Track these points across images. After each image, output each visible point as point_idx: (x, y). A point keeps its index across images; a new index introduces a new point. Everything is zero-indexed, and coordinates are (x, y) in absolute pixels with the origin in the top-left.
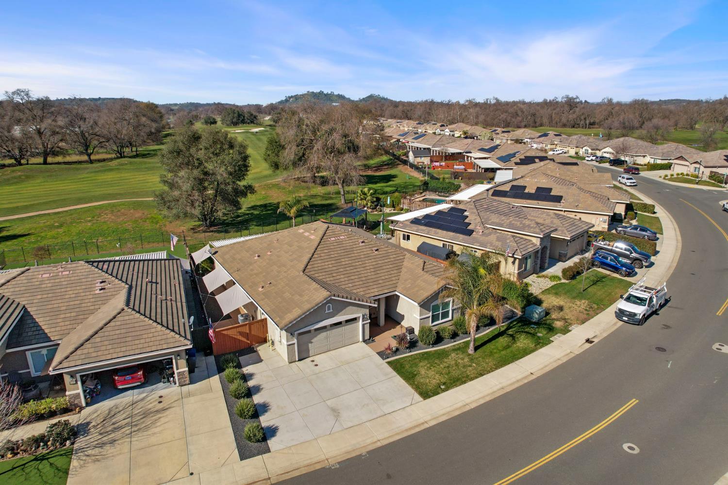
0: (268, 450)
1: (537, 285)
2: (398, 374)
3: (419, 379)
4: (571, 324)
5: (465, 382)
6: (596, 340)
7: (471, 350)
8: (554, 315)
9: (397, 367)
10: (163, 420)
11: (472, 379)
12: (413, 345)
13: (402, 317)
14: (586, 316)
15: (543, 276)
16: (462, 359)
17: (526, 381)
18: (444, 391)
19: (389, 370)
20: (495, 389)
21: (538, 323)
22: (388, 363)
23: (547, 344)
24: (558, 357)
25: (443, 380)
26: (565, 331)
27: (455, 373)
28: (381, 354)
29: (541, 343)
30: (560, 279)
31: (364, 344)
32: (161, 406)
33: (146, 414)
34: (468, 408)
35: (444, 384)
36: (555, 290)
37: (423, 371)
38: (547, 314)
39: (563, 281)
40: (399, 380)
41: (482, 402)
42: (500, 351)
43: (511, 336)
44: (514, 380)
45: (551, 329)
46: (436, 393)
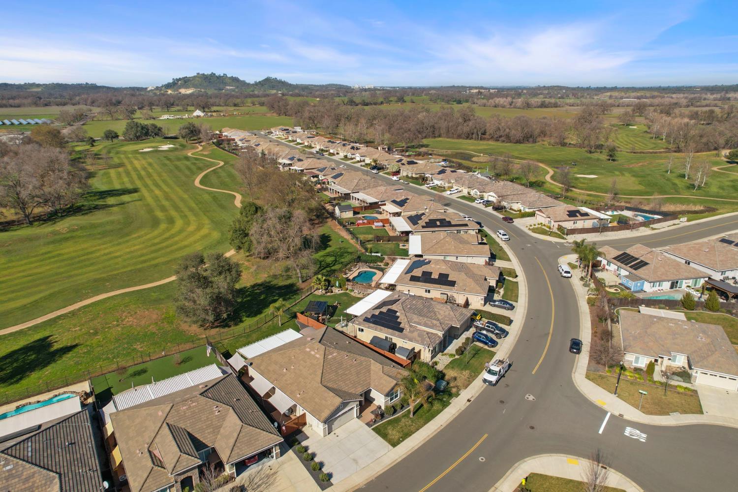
0: (332, 485)
1: (443, 361)
2: (379, 435)
3: (389, 437)
4: (460, 390)
5: (411, 435)
6: (472, 400)
7: (411, 415)
8: (452, 385)
9: (377, 431)
10: (278, 479)
11: (414, 433)
12: (382, 416)
13: (374, 400)
14: (468, 383)
15: (446, 354)
16: (408, 422)
17: (439, 431)
18: (402, 441)
19: (374, 433)
20: (425, 437)
21: (443, 391)
22: (373, 429)
23: (448, 406)
24: (454, 413)
25: (401, 436)
26: (457, 395)
27: (406, 431)
28: (368, 424)
29: (445, 405)
30: (455, 355)
31: (357, 419)
32: (272, 471)
33: (268, 476)
34: (414, 449)
35: (401, 437)
36: (451, 365)
37: (390, 432)
38: (448, 383)
39: (457, 357)
40: (380, 439)
41: (420, 445)
42: (426, 413)
43: (430, 402)
44: (433, 430)
45: (450, 395)
46: (398, 443)
